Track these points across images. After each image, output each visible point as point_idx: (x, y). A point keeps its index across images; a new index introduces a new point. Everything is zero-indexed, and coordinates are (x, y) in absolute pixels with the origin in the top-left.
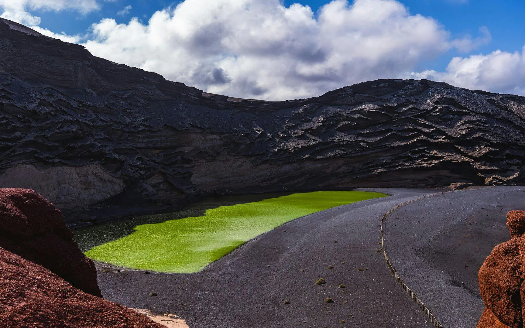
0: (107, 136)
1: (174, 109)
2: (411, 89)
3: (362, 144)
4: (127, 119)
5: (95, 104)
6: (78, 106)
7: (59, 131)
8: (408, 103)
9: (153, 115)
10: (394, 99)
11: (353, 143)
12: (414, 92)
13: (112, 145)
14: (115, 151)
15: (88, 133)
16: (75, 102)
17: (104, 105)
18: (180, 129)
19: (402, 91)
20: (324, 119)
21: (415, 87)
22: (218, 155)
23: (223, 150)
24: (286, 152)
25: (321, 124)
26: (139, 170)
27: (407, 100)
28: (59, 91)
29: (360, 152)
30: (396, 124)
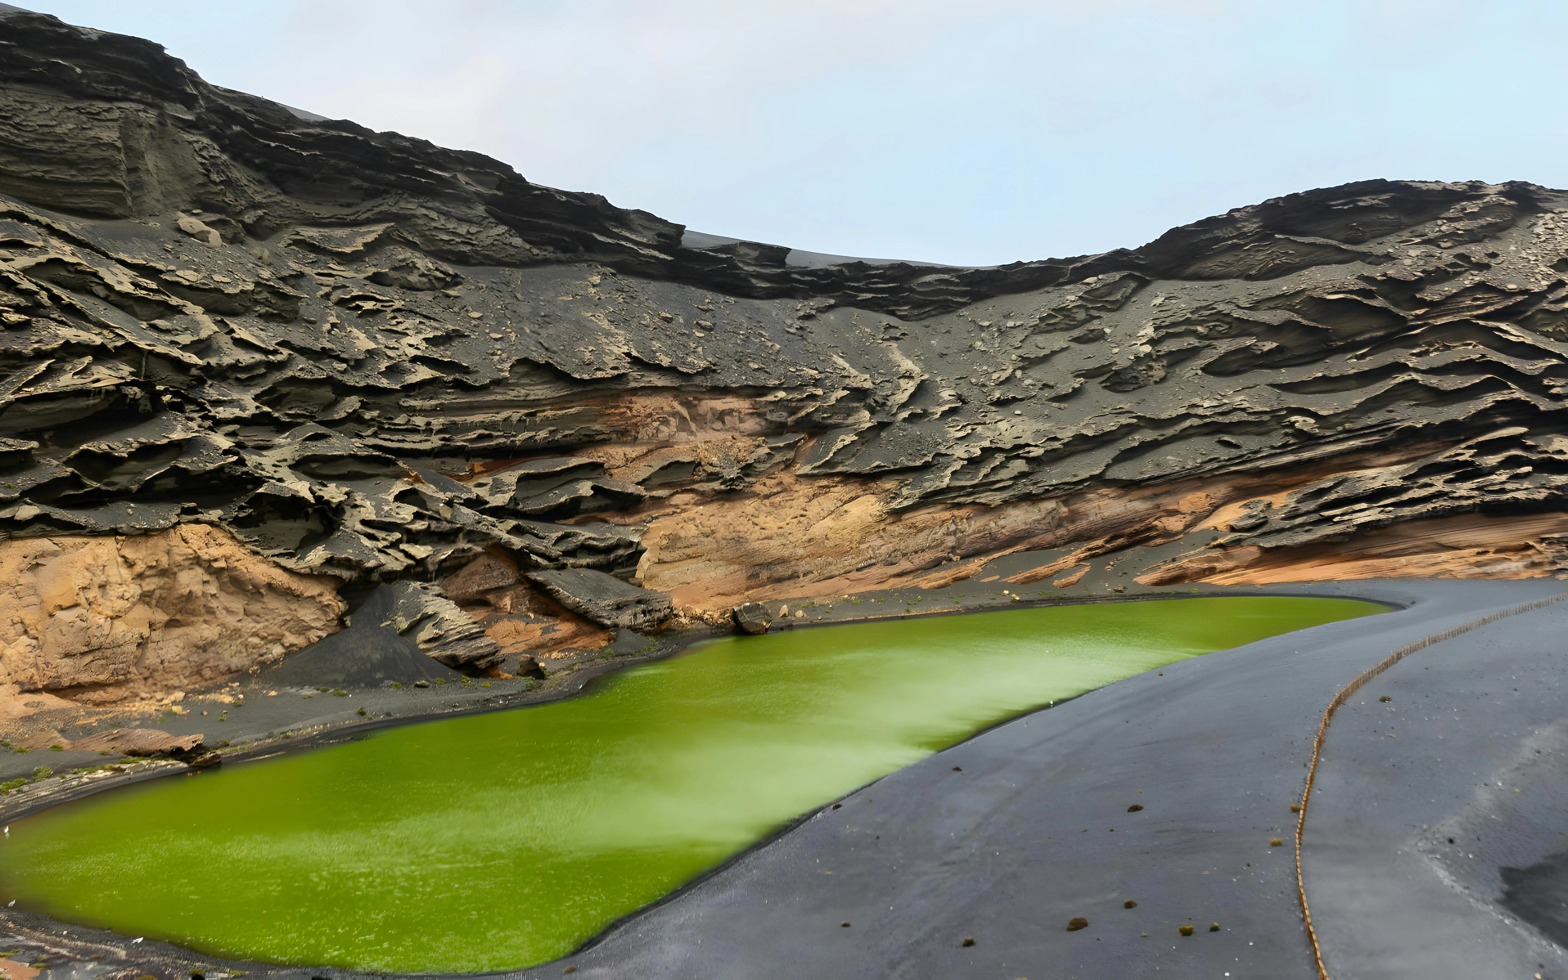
0: (266, 409)
1: (565, 298)
2: (1473, 216)
3: (1299, 420)
4: (358, 338)
5: (217, 278)
6: (136, 285)
7: (39, 392)
8: (1462, 266)
9: (474, 322)
10: (1413, 253)
11: (1266, 418)
12: (1482, 227)
13: (289, 444)
14: (301, 466)
15: (175, 394)
16: (127, 271)
17: (257, 284)
18: (586, 377)
19: (1439, 222)
20: (1157, 329)
21: (1487, 209)
22: (748, 475)
23: (768, 454)
24: (1018, 457)
25: (1148, 349)
26: (408, 542)
27: (1460, 256)
28: (55, 226)
29: (1292, 452)
30: (1420, 346)
